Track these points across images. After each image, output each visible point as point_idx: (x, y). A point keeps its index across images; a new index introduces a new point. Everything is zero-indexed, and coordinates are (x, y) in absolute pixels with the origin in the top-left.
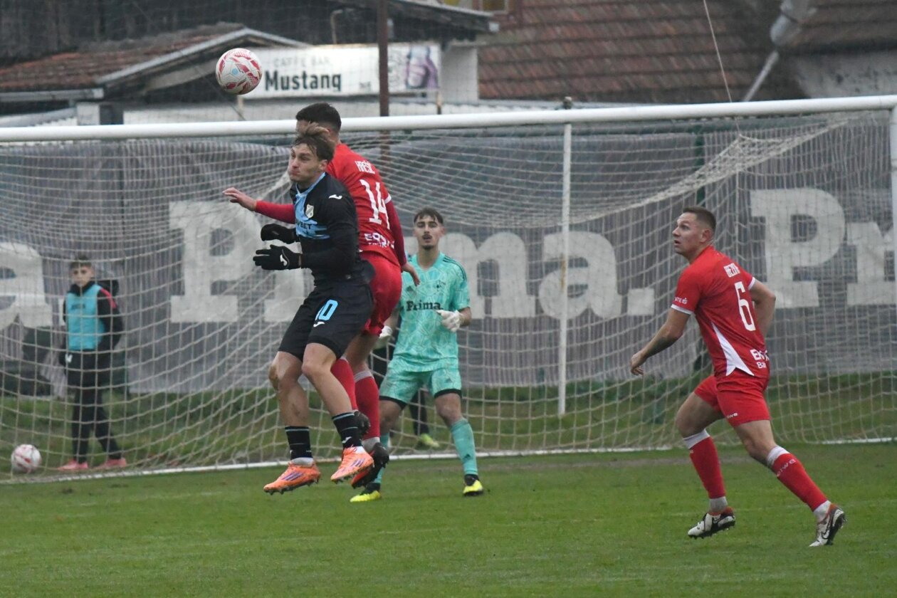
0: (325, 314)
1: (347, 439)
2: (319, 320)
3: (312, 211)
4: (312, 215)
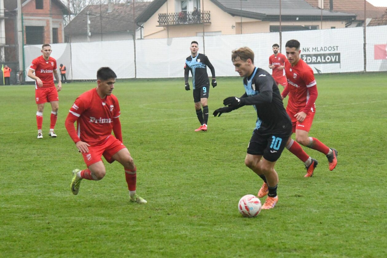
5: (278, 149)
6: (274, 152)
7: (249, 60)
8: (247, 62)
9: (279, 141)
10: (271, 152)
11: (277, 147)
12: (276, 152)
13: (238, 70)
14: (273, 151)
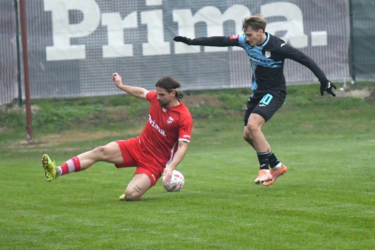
0: (266, 101)
1: (264, 165)
2: (262, 103)
3: (270, 54)
4: (270, 56)
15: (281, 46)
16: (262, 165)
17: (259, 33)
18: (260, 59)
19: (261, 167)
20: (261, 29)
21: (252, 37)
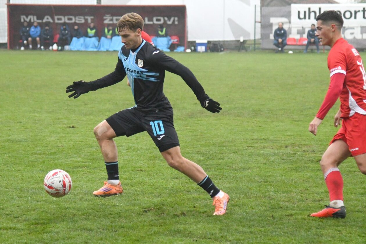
3: (142, 63)
4: (143, 65)
5: (163, 132)
6: (162, 137)
7: (139, 30)
8: (137, 32)
9: (158, 124)
10: (159, 139)
11: (160, 130)
12: (164, 136)
13: (125, 41)
14: (160, 138)
15: (153, 54)
16: (211, 193)
17: (137, 33)
18: (134, 71)
19: (211, 195)
20: (139, 28)
21: (130, 38)
